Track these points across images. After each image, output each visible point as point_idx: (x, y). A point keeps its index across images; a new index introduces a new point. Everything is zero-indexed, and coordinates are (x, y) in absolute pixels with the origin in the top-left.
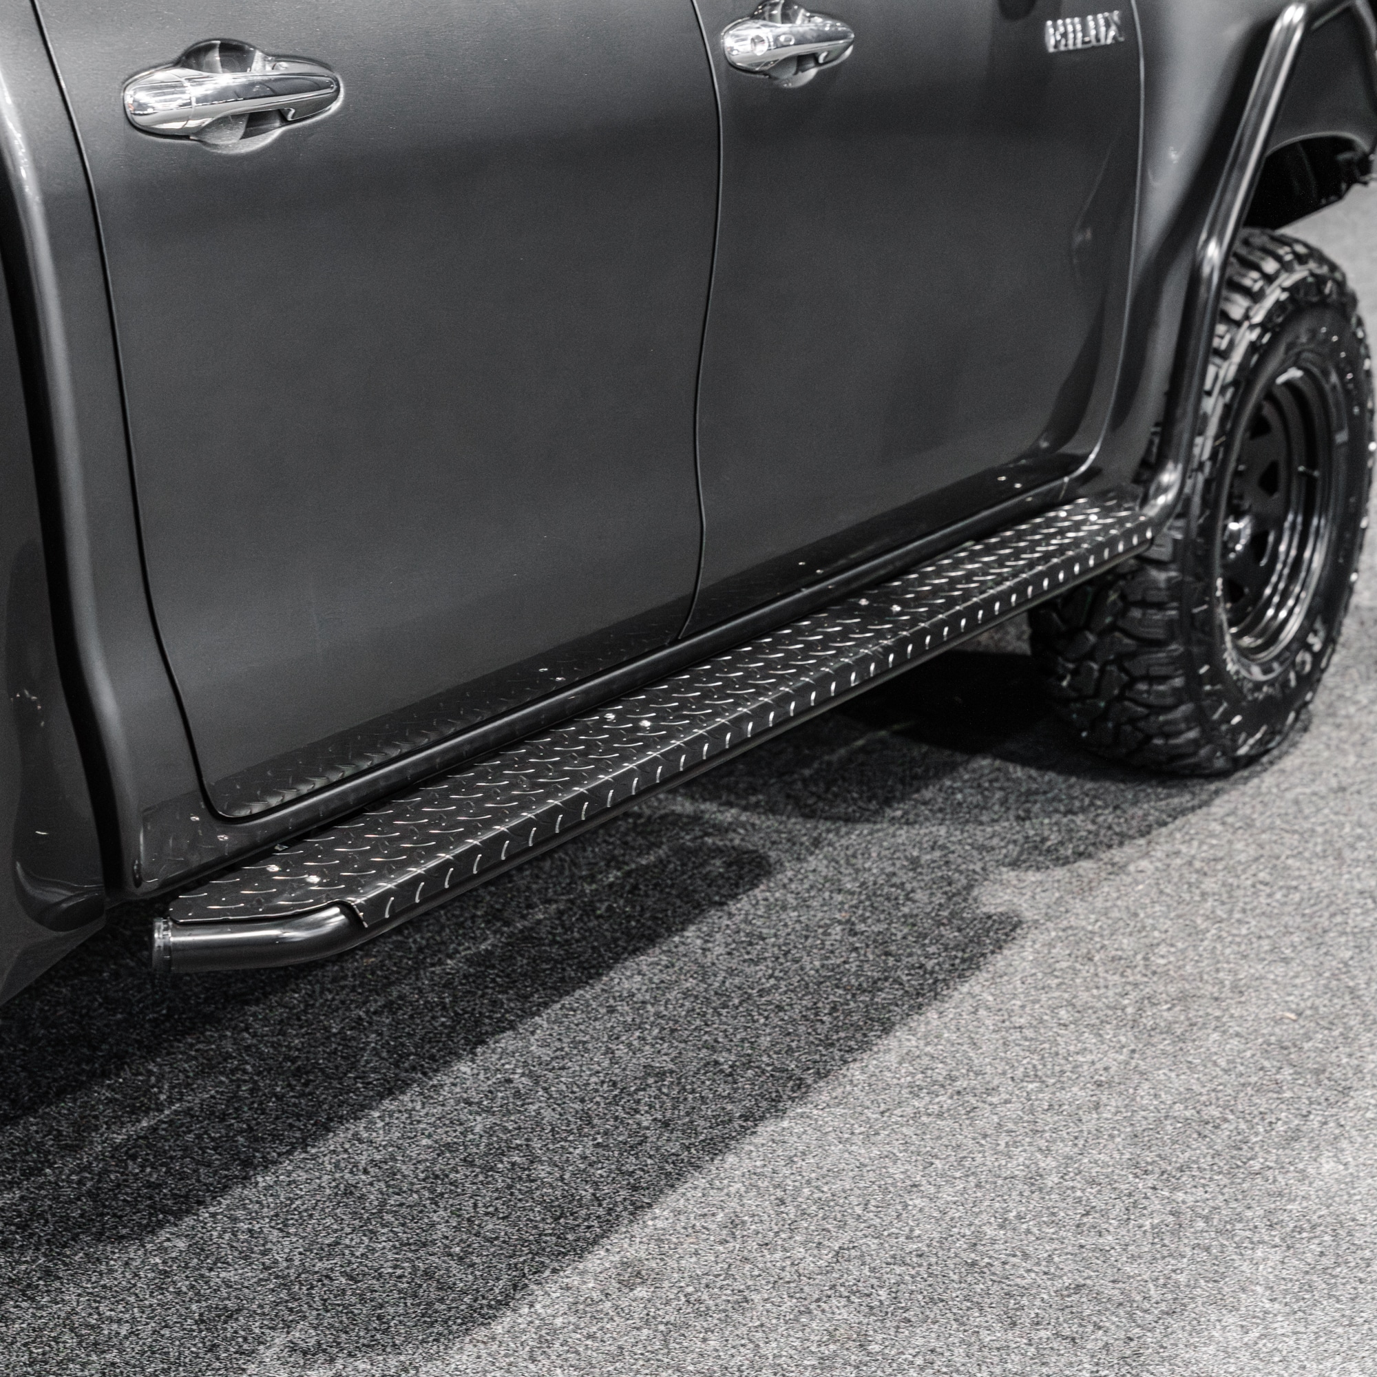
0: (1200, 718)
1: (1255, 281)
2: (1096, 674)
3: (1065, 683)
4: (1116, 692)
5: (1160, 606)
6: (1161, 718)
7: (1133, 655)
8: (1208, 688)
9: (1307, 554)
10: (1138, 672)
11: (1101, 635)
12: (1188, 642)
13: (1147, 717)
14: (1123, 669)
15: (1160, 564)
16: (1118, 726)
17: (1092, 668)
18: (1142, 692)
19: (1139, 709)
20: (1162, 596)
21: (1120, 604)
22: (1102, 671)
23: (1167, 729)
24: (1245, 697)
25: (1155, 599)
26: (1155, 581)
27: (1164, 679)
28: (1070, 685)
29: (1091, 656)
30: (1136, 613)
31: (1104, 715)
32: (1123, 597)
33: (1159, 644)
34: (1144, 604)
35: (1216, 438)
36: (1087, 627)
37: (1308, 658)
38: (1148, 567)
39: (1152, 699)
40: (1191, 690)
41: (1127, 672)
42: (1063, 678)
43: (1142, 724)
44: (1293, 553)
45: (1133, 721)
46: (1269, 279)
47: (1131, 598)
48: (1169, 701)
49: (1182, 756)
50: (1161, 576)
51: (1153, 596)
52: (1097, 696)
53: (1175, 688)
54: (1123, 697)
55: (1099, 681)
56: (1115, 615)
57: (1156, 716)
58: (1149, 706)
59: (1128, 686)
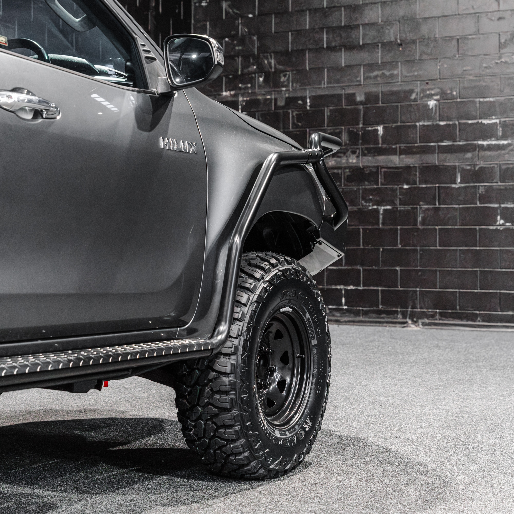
0: (249, 446)
1: (266, 265)
2: (203, 426)
4: (212, 434)
5: (227, 393)
6: (232, 446)
7: (216, 415)
8: (251, 432)
10: (220, 424)
11: (203, 407)
12: (240, 410)
13: (226, 445)
14: (213, 423)
15: (226, 374)
16: (215, 451)
18: (222, 433)
19: (223, 441)
20: (228, 388)
21: (211, 393)
22: (205, 424)
23: (234, 451)
24: (271, 442)
25: (225, 389)
26: (224, 381)
27: (231, 426)
28: (193, 433)
29: (200, 418)
30: (217, 396)
31: (208, 447)
32: (212, 390)
33: (227, 410)
34: (221, 392)
35: (249, 323)
36: (198, 404)
37: (303, 433)
38: (221, 376)
39: (227, 437)
40: (243, 432)
41: (216, 424)
42: (191, 430)
43: (224, 449)
45: (220, 448)
46: (273, 266)
47: (214, 390)
48: (234, 437)
49: (243, 466)
50: (226, 380)
51: (223, 388)
52: (204, 437)
53: (236, 431)
54: (214, 436)
55: (205, 429)
56: (209, 398)
57: (230, 444)
58: (227, 440)
59: (216, 430)
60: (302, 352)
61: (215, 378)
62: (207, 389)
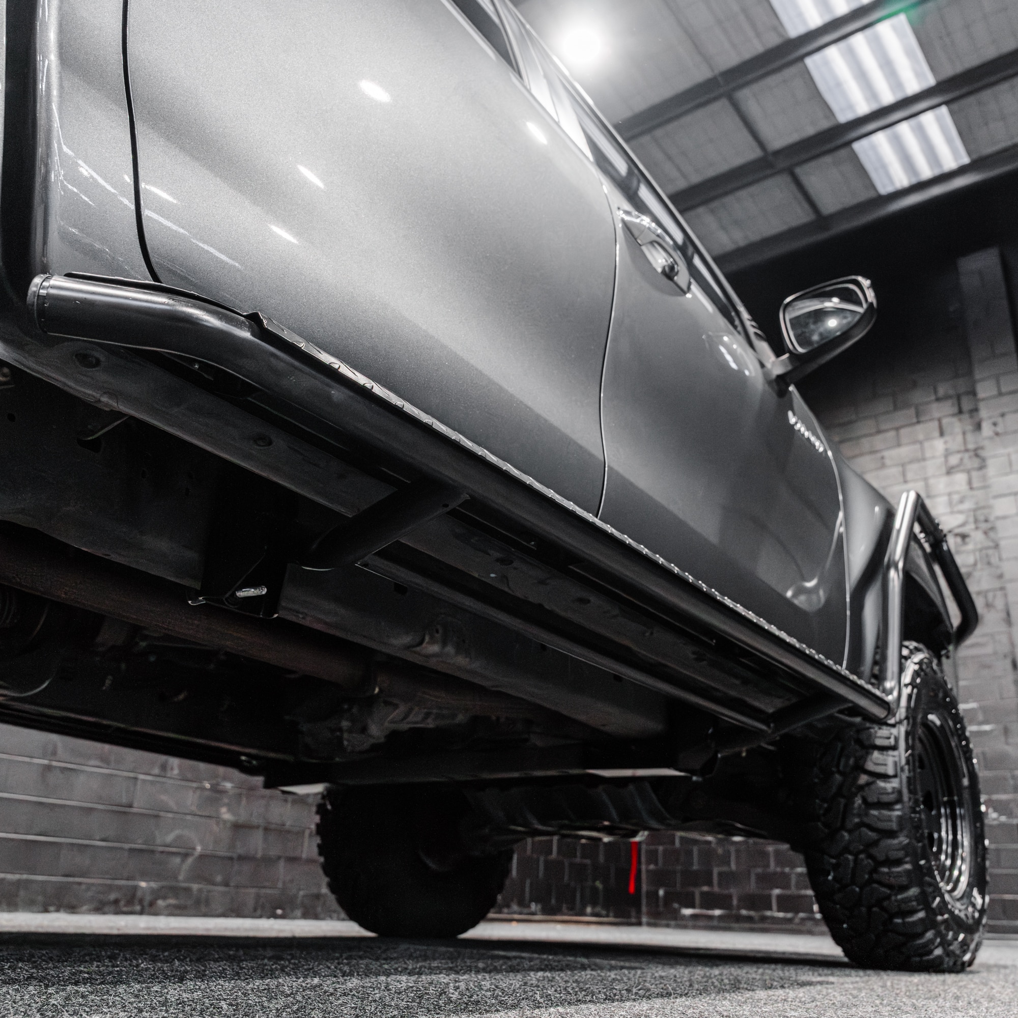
0: (925, 901)
2: (852, 864)
3: (830, 878)
4: (867, 876)
5: (889, 806)
6: (899, 897)
7: (875, 843)
9: (959, 837)
10: (881, 857)
11: (850, 832)
12: (910, 837)
13: (889, 896)
14: (870, 856)
16: (869, 909)
17: (847, 859)
18: (884, 873)
19: (884, 890)
20: (891, 798)
21: (863, 807)
22: (856, 860)
23: (903, 907)
25: (886, 802)
26: (883, 788)
27: (899, 862)
28: (834, 878)
29: (846, 850)
30: (875, 812)
31: (859, 900)
32: (865, 800)
33: (892, 834)
34: (880, 805)
36: (843, 827)
38: (878, 780)
39: (892, 881)
40: (917, 876)
41: (873, 858)
43: (886, 904)
44: (950, 837)
45: (880, 902)
47: (870, 802)
48: (904, 881)
49: (914, 937)
50: (886, 786)
51: (885, 799)
52: (853, 882)
53: (908, 872)
54: (871, 881)
55: (854, 869)
56: (859, 815)
57: (896, 895)
58: (890, 887)
59: (875, 870)
60: (951, 794)
61: (868, 784)
62: (858, 801)
